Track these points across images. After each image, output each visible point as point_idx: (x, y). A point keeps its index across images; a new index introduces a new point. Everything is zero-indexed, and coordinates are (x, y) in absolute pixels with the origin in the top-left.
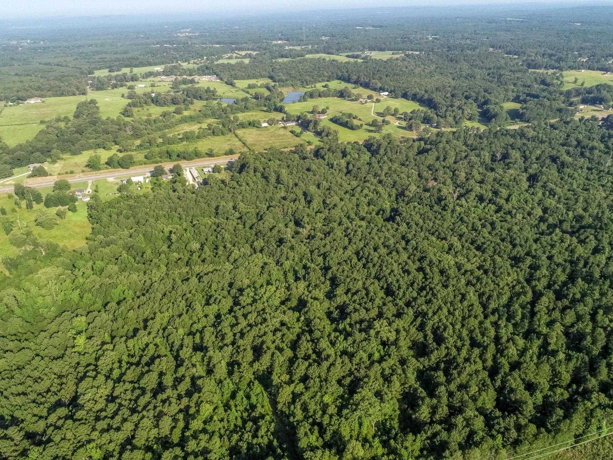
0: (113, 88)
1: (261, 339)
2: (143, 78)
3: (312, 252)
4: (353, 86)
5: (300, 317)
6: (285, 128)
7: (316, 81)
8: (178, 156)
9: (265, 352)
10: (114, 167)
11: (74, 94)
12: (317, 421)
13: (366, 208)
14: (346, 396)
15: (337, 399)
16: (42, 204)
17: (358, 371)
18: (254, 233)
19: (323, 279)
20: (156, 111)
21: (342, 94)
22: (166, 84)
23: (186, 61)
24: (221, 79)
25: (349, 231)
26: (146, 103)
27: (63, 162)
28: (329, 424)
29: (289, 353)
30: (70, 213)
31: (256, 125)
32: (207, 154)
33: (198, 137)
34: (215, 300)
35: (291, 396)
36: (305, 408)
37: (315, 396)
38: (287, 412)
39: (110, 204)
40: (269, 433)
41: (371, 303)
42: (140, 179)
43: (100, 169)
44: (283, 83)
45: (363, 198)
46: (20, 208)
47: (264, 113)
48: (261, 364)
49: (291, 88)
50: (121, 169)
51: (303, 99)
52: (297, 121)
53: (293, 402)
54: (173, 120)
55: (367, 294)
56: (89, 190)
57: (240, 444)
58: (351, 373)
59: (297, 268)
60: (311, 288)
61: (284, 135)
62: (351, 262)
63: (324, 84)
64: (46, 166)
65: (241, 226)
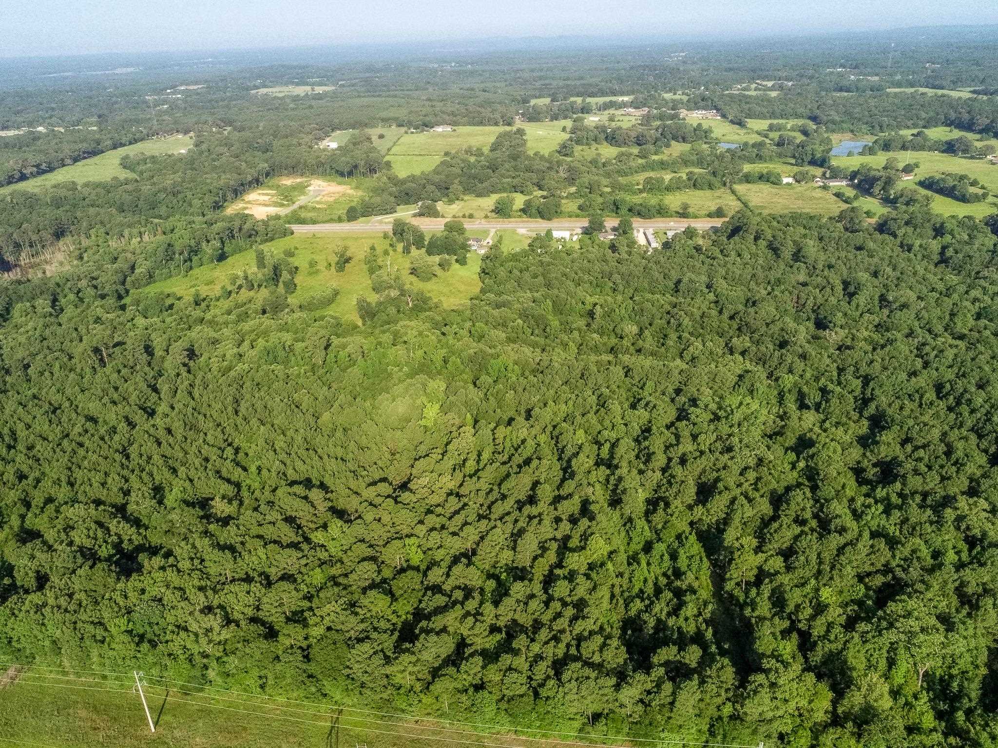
0: (552, 120)
1: (715, 474)
2: (600, 110)
3: (841, 370)
4: (978, 136)
5: (798, 460)
6: (825, 188)
7: (899, 127)
8: (630, 210)
9: (720, 493)
10: (530, 216)
11: (496, 124)
12: (800, 625)
13: (971, 322)
14: (870, 602)
15: (847, 605)
16: (424, 250)
17: (904, 570)
18: (735, 326)
19: (855, 416)
20: (608, 152)
21: (950, 148)
22: (633, 119)
23: (670, 91)
24: (724, 116)
25: (927, 349)
26: (595, 140)
27: (462, 203)
28: (825, 637)
29: (765, 507)
30: (457, 266)
31: (772, 179)
32: (677, 213)
33: (668, 189)
34: (647, 404)
35: (755, 571)
36: (778, 601)
37: (803, 585)
38: (741, 599)
39: (515, 257)
40: (701, 619)
41: (954, 469)
42: (566, 234)
43: (510, 217)
44: (835, 126)
45: (967, 304)
46: (395, 251)
47: (789, 167)
48: (708, 511)
49: (850, 135)
50: (540, 220)
51: (870, 151)
52: (852, 178)
53: (758, 581)
54: (633, 164)
55: (948, 453)
56: (490, 241)
57: (645, 616)
58: (887, 569)
59: (805, 389)
60: (827, 425)
61: (821, 198)
62: (921, 397)
63: (915, 131)
64: (440, 206)
65: (714, 313)
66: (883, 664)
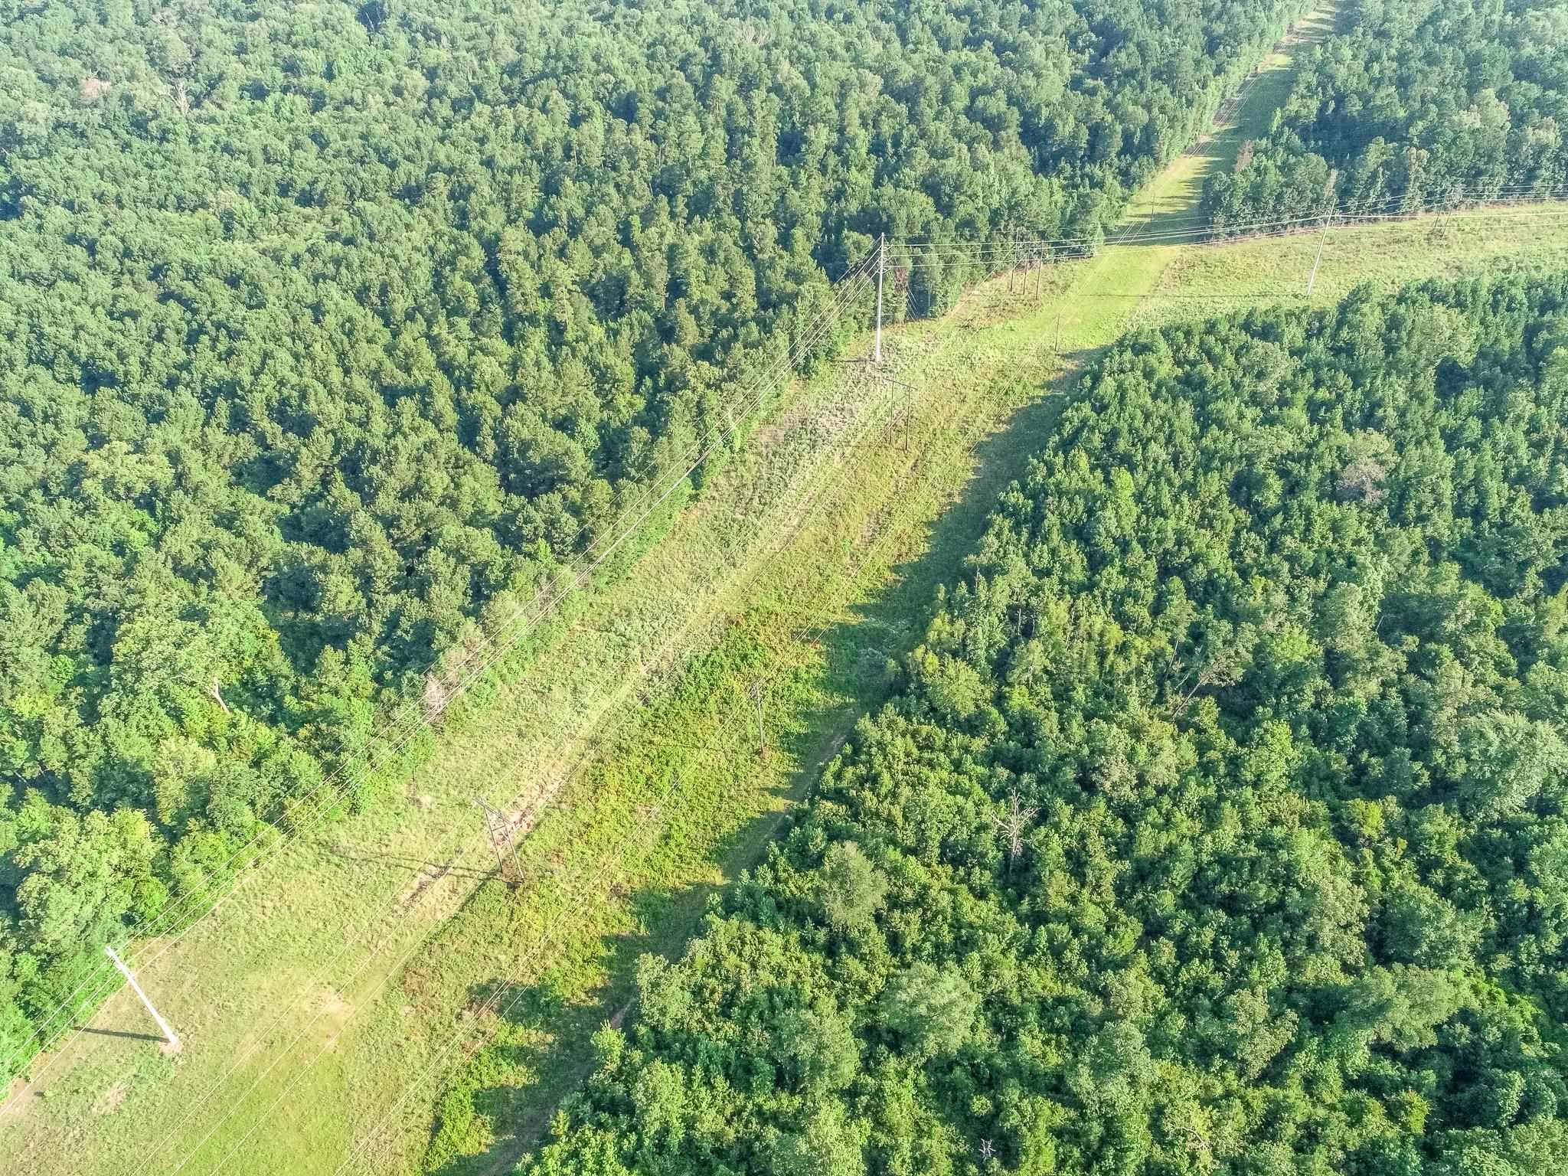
14: (91, 668)
15: (65, 696)
17: (97, 596)
55: (26, 411)
58: (76, 613)
66: (168, 724)
